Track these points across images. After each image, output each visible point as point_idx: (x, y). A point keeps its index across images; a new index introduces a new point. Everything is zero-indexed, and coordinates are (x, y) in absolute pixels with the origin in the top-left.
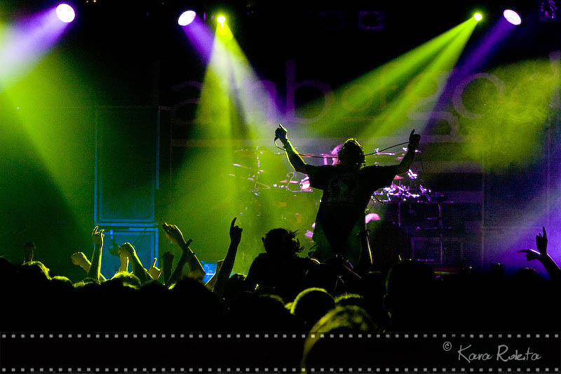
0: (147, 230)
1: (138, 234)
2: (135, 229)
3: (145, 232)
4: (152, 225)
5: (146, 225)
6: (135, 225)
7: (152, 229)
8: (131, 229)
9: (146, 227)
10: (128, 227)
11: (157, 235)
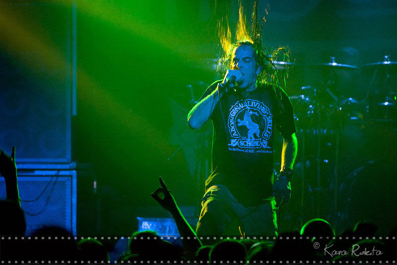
0: (62, 173)
1: (48, 179)
2: (44, 173)
3: (57, 176)
4: (67, 166)
5: (59, 167)
6: (44, 167)
7: (67, 173)
8: (37, 173)
9: (59, 170)
10: (33, 170)
11: (75, 181)
